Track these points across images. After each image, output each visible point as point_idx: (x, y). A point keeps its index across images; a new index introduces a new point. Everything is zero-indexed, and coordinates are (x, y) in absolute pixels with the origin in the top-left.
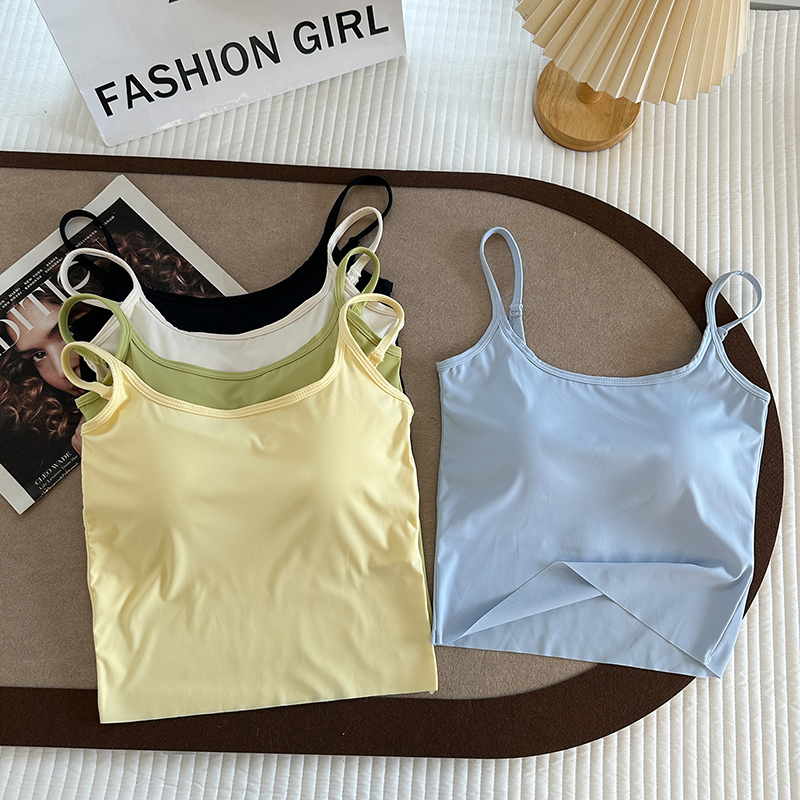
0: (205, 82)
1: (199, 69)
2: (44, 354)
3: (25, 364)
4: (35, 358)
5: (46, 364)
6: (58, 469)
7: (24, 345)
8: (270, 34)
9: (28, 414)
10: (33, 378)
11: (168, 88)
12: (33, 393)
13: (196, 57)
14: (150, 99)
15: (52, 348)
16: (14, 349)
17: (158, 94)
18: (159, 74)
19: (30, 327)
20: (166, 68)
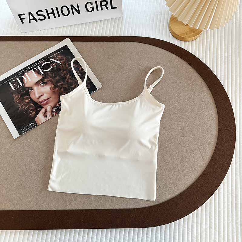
0: (55, 17)
1: (53, 13)
2: (32, 89)
3: (26, 92)
4: (30, 90)
5: (33, 93)
6: (29, 127)
7: (27, 85)
8: (77, 4)
9: (23, 107)
10: (28, 96)
11: (42, 18)
12: (27, 101)
13: (52, 9)
14: (37, 21)
15: (35, 88)
16: (24, 86)
17: (39, 19)
18: (40, 13)
19: (30, 80)
20: (42, 11)
